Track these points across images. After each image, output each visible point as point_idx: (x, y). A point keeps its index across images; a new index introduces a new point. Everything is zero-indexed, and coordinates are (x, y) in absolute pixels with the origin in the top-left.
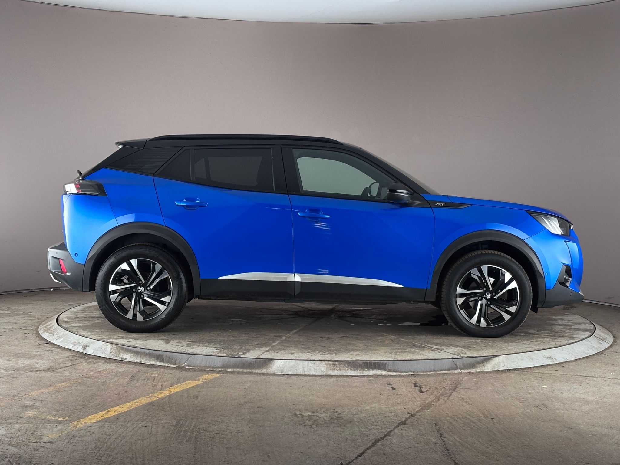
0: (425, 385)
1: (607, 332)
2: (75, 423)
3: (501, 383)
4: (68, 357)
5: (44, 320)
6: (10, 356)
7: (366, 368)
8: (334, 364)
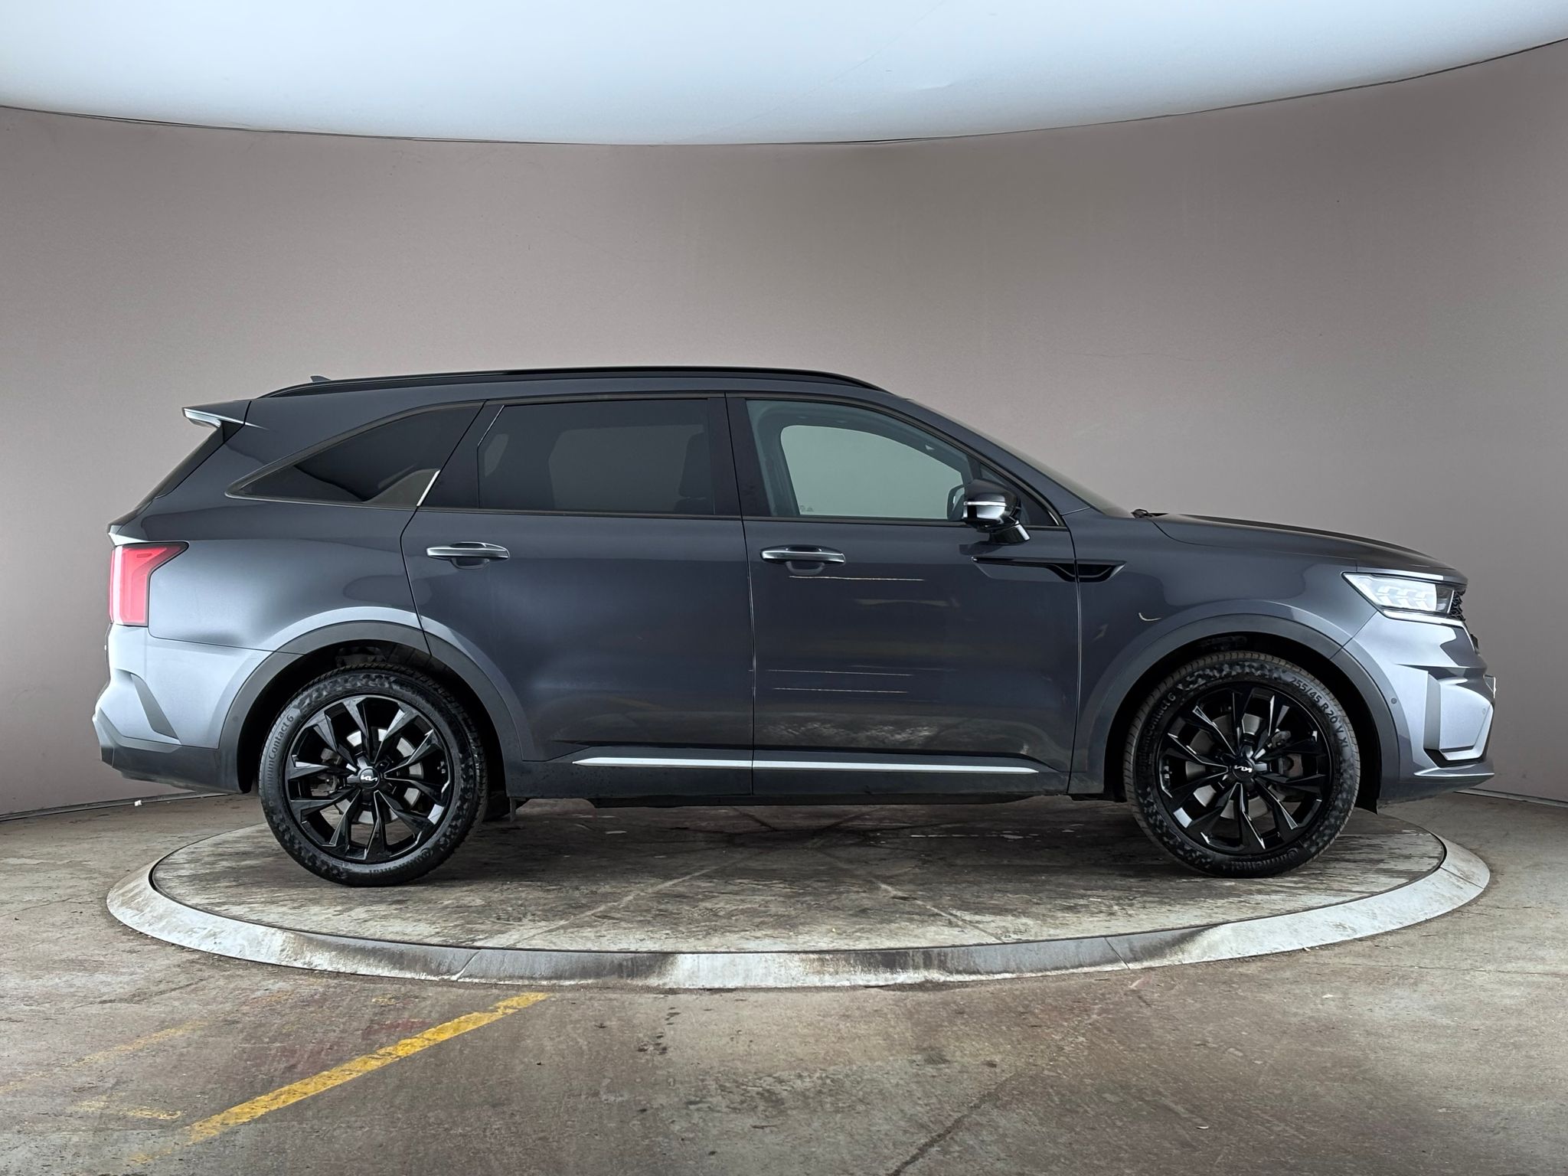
1: (1473, 858)
2: (199, 1126)
4: (179, 966)
5: (117, 877)
6: (39, 968)
7: (898, 965)
8: (821, 960)
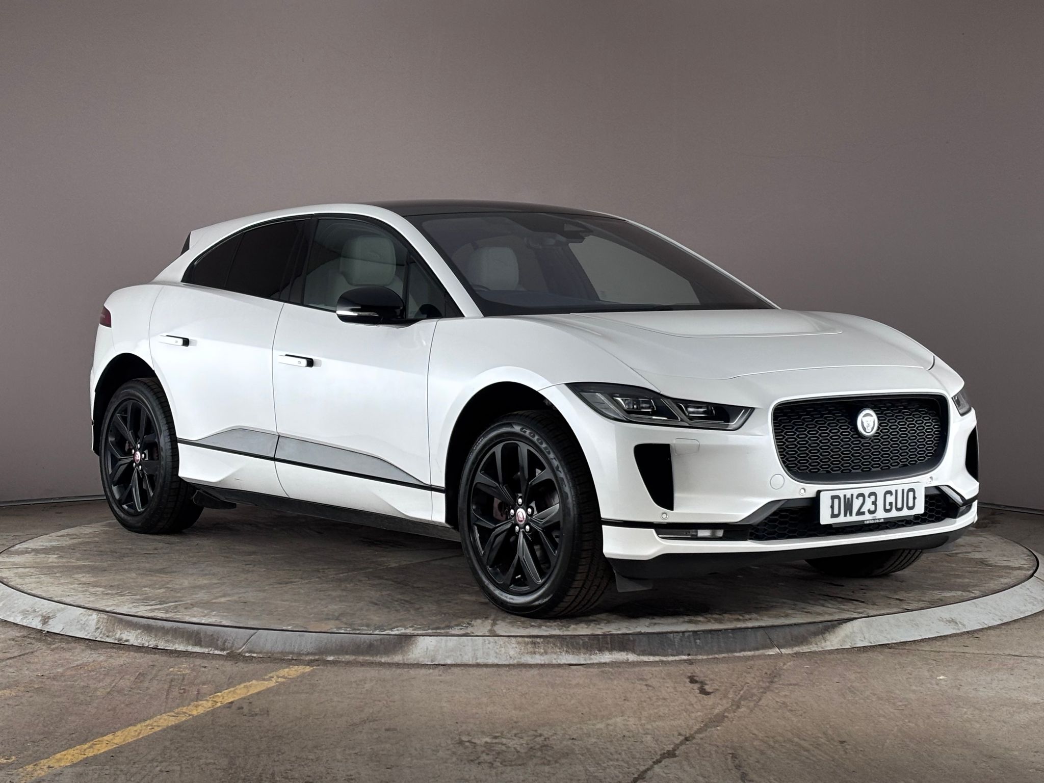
0: (712, 680)
2: (30, 768)
3: (859, 673)
4: (13, 640)
7: (597, 648)
8: (534, 643)
